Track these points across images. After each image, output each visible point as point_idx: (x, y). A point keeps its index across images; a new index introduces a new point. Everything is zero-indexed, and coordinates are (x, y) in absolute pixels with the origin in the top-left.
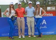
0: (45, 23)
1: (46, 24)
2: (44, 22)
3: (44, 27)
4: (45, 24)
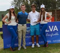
3: (56, 35)
4: (56, 30)
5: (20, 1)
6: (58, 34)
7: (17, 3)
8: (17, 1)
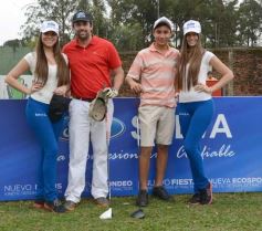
0: (226, 130)
1: (229, 135)
2: (221, 126)
3: (220, 154)
4: (224, 134)
5: (67, 3)
6: (231, 154)
7: (50, 11)
8: (54, 4)
